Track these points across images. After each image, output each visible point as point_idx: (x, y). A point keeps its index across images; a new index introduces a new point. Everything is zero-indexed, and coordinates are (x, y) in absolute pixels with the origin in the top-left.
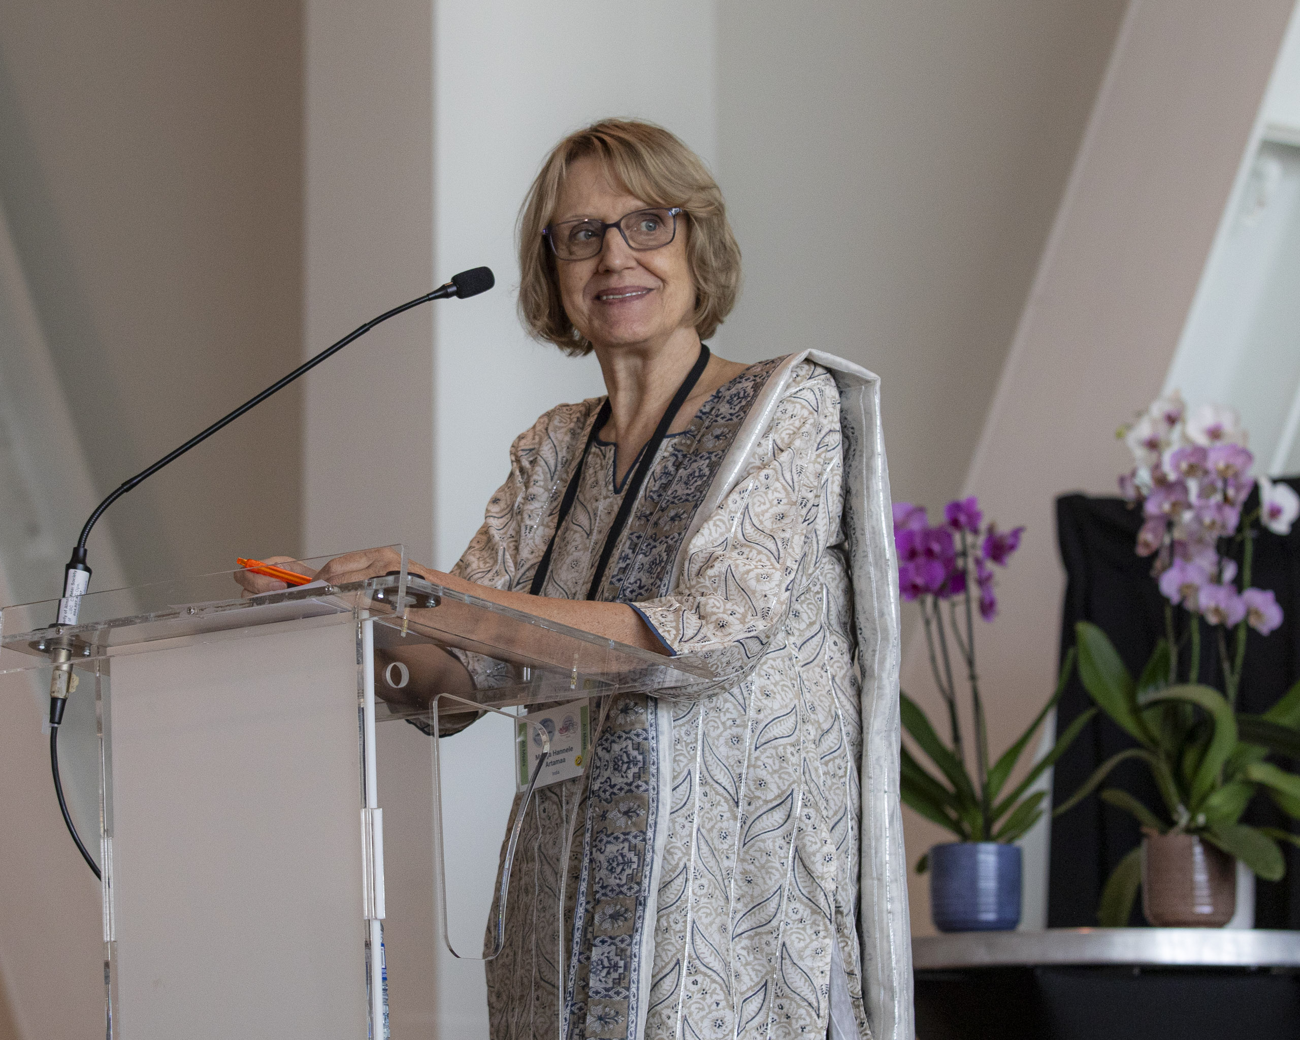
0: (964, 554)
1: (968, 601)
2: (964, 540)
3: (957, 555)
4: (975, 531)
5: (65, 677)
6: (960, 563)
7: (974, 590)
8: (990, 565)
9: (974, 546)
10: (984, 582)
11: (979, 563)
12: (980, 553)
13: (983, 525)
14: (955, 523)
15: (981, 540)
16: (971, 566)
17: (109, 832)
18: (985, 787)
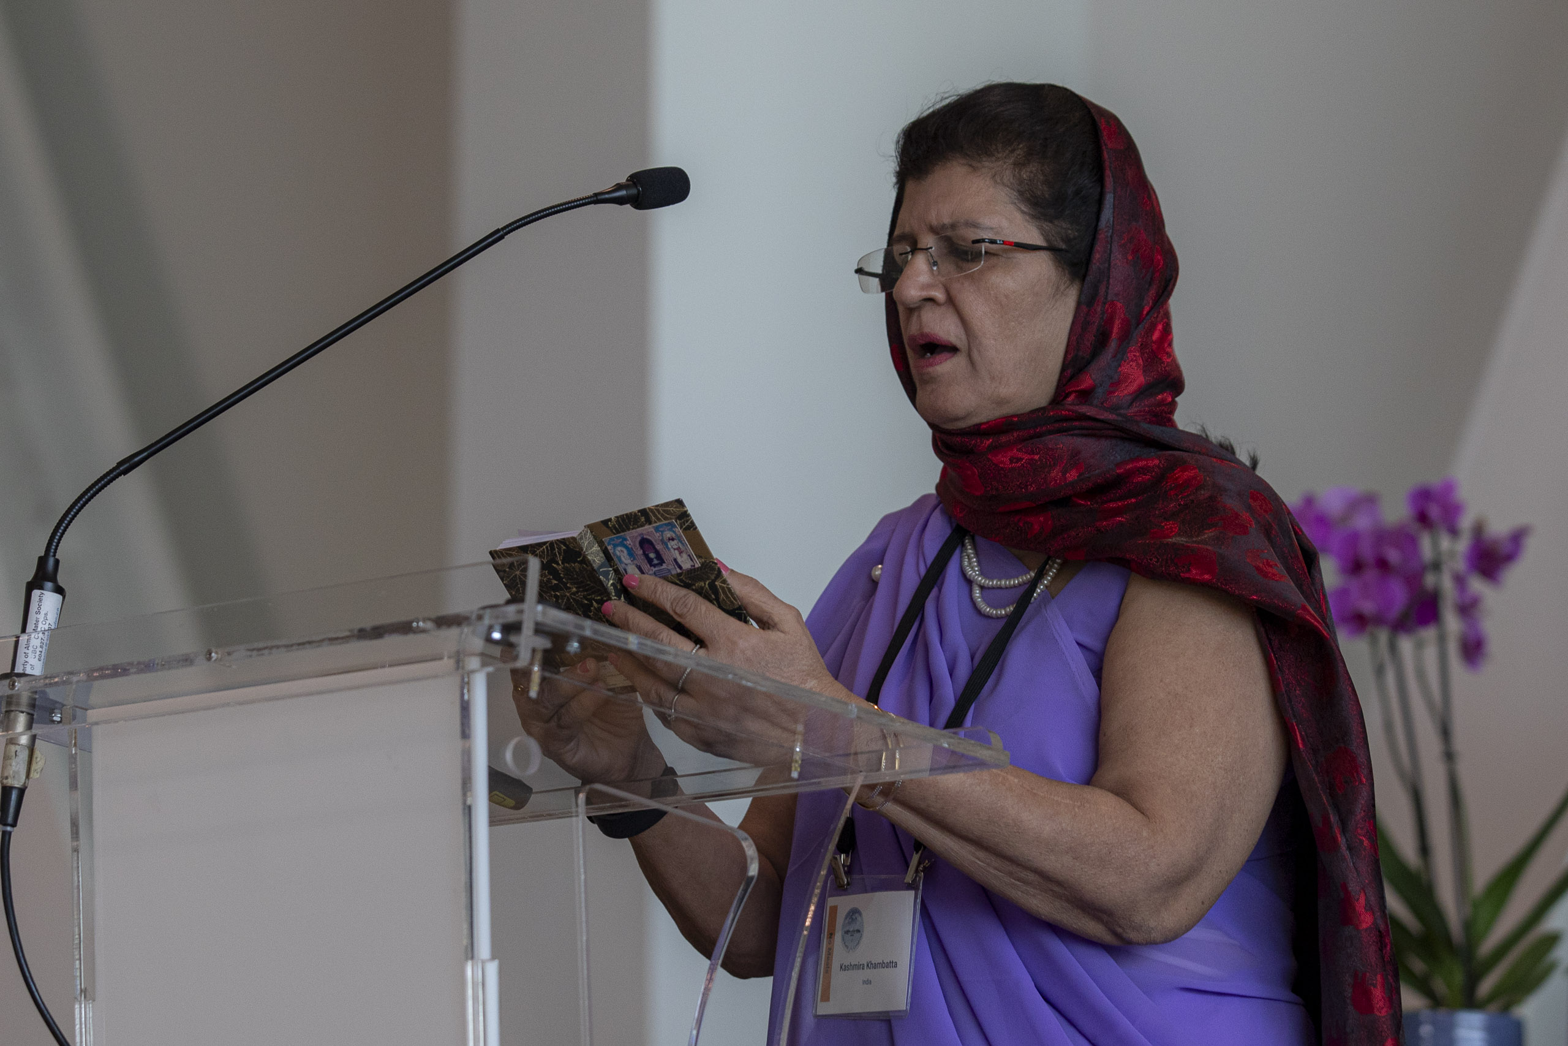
0: (1436, 566)
1: (1442, 640)
2: (1435, 545)
3: (1424, 569)
4: (1454, 532)
5: (24, 755)
6: (1430, 580)
7: (1452, 623)
8: (1477, 585)
9: (1452, 554)
10: (1468, 609)
11: (1460, 581)
12: (1460, 564)
13: (1466, 522)
14: (1422, 519)
15: (1463, 545)
16: (1447, 585)
17: (87, 993)
18: (1468, 926)
